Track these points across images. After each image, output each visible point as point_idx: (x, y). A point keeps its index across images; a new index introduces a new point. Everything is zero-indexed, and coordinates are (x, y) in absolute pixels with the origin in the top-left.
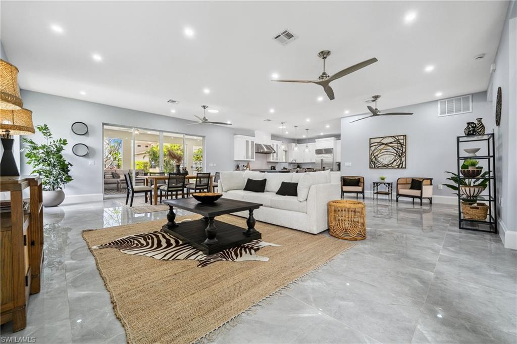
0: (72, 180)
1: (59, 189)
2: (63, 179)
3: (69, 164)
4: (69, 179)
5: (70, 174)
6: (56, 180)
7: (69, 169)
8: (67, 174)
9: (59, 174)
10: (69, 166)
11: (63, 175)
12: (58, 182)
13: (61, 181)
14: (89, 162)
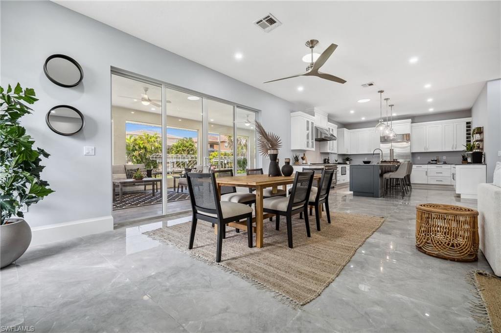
0: (50, 191)
1: (14, 217)
2: (27, 191)
3: (42, 151)
4: (42, 189)
5: (43, 176)
6: (9, 194)
7: (41, 164)
8: (38, 177)
9: (16, 179)
10: (41, 157)
11: (28, 180)
12: (12, 202)
13: (22, 195)
14: (84, 148)
